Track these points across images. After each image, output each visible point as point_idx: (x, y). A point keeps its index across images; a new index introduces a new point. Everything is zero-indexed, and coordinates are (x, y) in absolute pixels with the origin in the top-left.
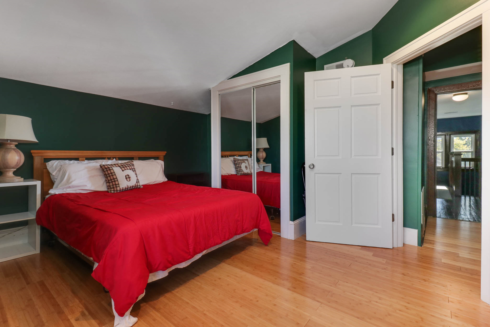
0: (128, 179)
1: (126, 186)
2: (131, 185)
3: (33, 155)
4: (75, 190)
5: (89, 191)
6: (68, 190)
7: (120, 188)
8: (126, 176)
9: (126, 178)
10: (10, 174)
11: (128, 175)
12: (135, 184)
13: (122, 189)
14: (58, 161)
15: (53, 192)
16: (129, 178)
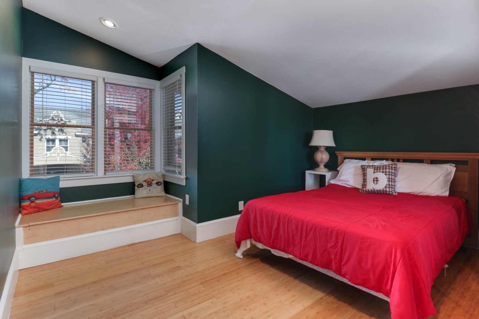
0: (375, 182)
1: (372, 188)
2: (378, 189)
3: (337, 154)
4: (343, 184)
5: (351, 187)
6: (339, 182)
7: (366, 189)
8: (374, 178)
9: (374, 181)
10: (322, 166)
11: (377, 178)
12: (383, 189)
13: (367, 190)
14: (349, 160)
15: (333, 182)
16: (377, 181)
